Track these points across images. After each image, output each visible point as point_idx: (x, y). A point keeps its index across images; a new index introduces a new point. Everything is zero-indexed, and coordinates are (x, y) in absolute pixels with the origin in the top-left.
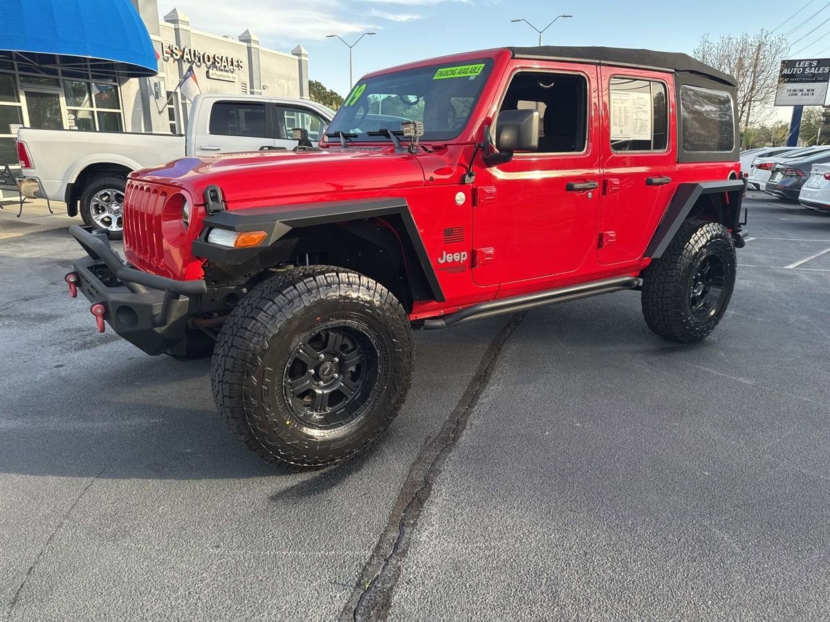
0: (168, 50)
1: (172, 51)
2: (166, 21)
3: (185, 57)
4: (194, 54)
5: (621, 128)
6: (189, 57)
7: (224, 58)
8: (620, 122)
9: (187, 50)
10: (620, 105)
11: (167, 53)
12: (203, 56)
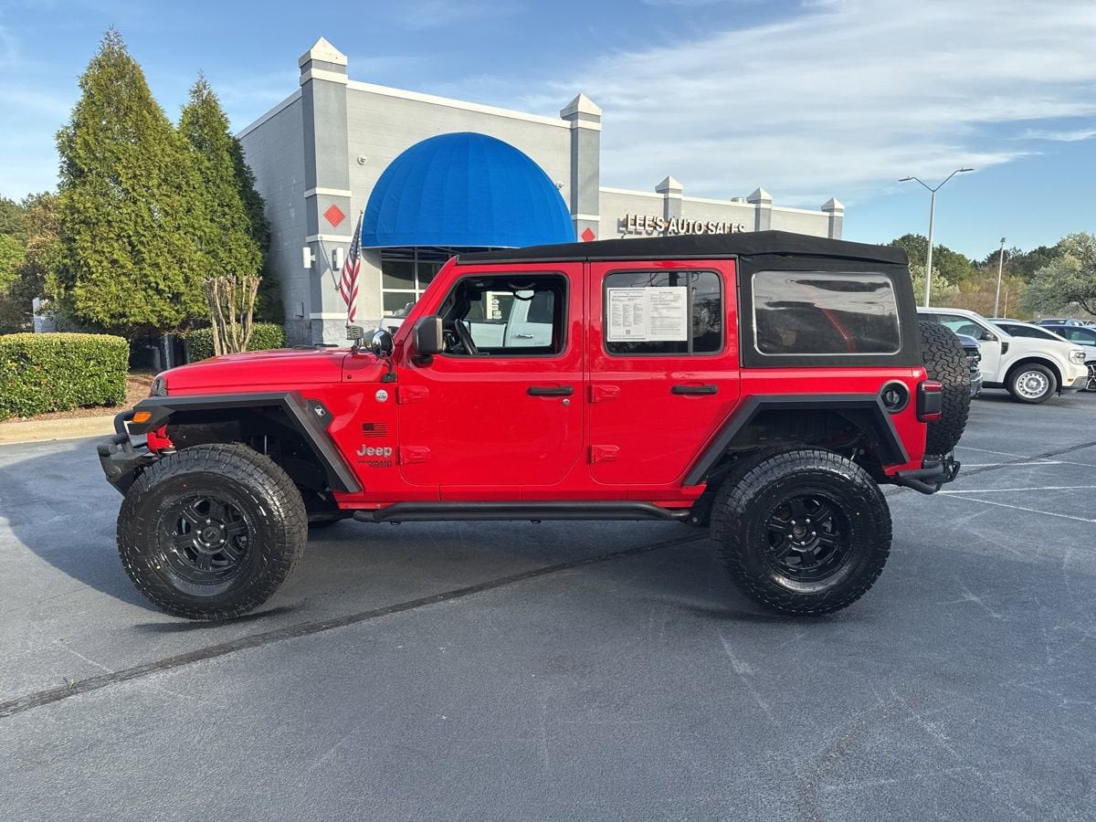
0: (651, 223)
1: (656, 223)
2: (657, 192)
3: (671, 228)
4: (683, 224)
5: (628, 328)
6: (675, 228)
7: (721, 225)
8: (625, 318)
9: (674, 221)
10: (626, 303)
11: (649, 226)
12: (694, 226)
